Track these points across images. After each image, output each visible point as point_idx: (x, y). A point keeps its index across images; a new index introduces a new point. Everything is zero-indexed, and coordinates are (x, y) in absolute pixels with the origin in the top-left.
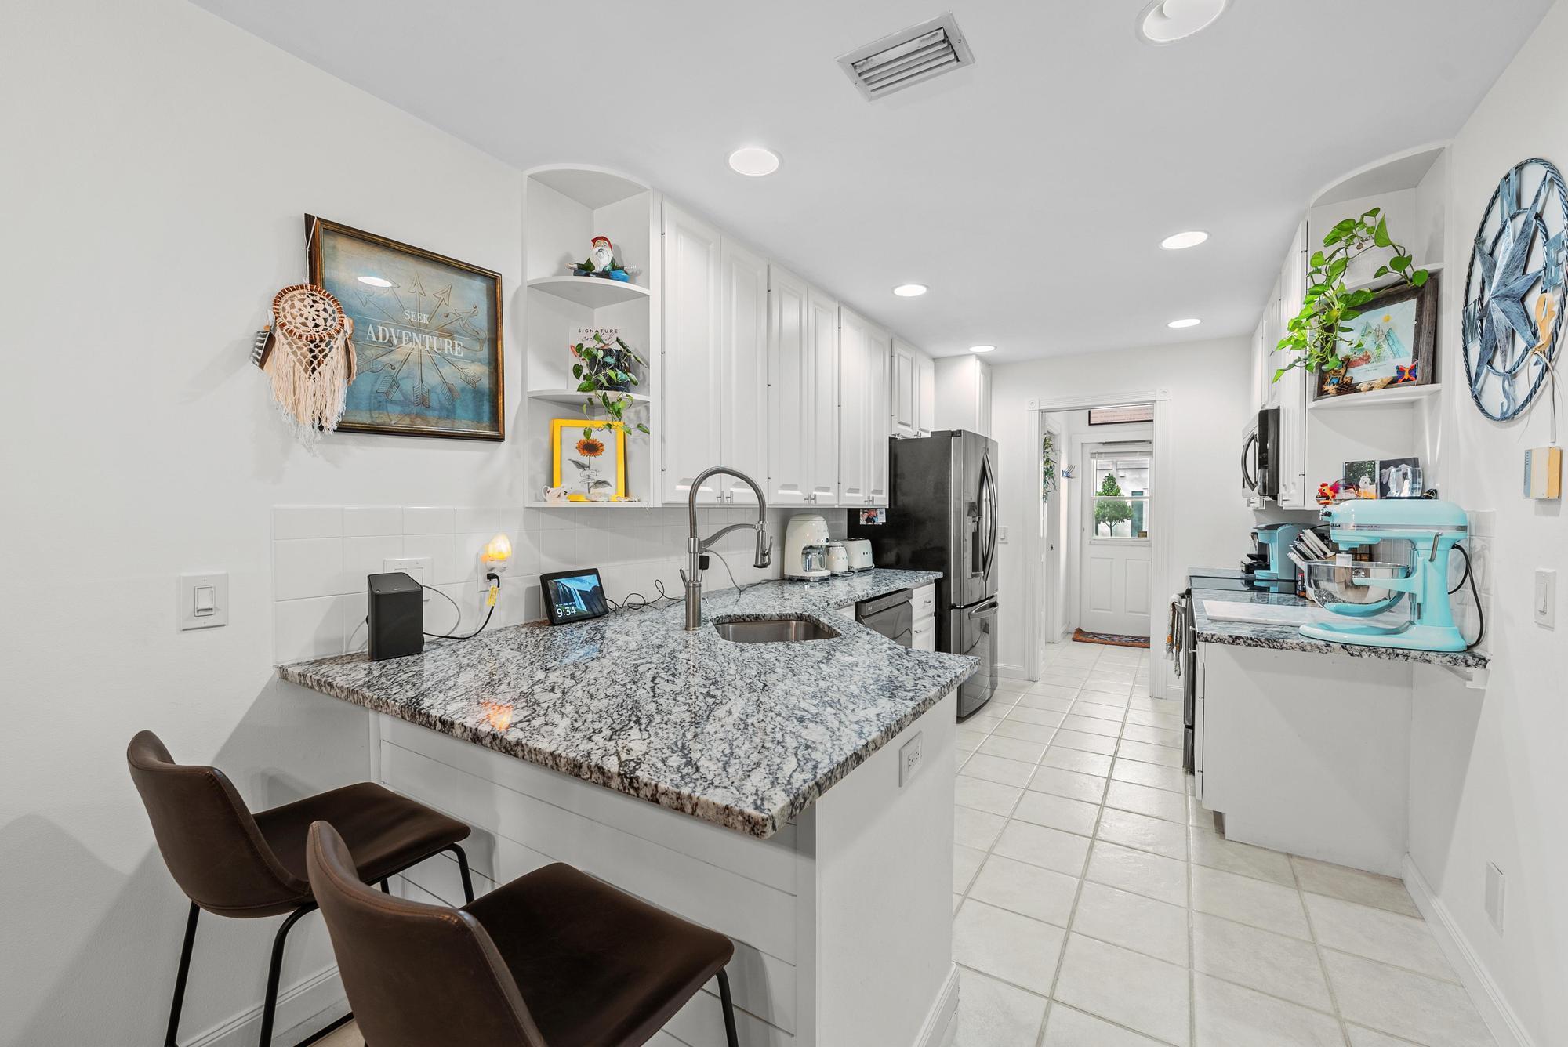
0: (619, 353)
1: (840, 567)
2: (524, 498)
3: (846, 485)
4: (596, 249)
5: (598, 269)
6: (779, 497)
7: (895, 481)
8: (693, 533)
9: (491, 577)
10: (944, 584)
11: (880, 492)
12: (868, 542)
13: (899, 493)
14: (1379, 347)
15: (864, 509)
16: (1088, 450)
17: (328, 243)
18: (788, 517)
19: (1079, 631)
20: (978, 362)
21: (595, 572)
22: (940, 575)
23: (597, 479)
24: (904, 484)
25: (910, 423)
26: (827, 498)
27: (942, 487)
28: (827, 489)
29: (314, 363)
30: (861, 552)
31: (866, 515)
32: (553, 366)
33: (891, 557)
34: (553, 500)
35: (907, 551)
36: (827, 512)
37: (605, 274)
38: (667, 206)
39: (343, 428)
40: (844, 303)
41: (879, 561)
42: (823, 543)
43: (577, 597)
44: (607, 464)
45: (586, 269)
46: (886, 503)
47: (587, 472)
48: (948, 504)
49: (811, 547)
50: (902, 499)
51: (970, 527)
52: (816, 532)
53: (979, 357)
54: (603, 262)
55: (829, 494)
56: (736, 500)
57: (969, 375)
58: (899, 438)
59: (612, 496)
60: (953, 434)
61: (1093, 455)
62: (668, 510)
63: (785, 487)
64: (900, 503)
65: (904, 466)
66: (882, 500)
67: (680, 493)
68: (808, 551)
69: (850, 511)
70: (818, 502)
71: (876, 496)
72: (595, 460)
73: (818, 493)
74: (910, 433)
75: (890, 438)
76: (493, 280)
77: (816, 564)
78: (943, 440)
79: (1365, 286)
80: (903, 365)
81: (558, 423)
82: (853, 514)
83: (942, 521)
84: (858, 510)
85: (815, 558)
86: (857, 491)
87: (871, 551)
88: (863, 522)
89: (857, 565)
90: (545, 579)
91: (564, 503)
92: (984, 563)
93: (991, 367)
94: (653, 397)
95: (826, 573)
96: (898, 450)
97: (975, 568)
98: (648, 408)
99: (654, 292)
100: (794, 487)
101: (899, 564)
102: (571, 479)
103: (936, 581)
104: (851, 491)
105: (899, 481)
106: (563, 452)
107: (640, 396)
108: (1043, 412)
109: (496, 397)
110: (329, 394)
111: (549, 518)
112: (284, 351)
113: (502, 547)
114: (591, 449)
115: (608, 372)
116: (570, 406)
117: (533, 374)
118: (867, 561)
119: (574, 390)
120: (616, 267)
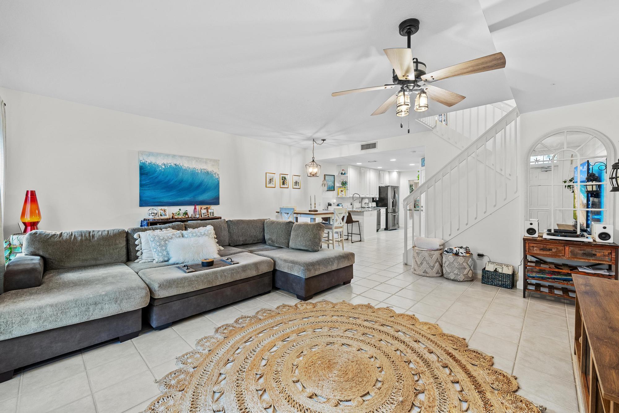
0: (345, 182)
1: (370, 206)
2: (336, 196)
3: (371, 194)
6: (362, 196)
8: (353, 199)
9: (334, 203)
11: (377, 195)
17: (326, 176)
18: (362, 199)
21: (342, 204)
22: (387, 208)
25: (383, 183)
27: (387, 194)
29: (325, 186)
30: (374, 204)
33: (379, 205)
34: (339, 196)
35: (382, 204)
36: (368, 198)
37: (344, 174)
38: (350, 166)
39: (327, 191)
40: (371, 169)
41: (377, 206)
42: (368, 202)
43: (340, 206)
44: (343, 193)
45: (342, 174)
46: (378, 197)
48: (388, 197)
51: (392, 200)
52: (366, 201)
53: (396, 171)
54: (343, 173)
55: (369, 196)
56: (356, 197)
57: (395, 175)
59: (344, 196)
60: (389, 186)
62: (350, 197)
63: (362, 195)
64: (380, 196)
65: (382, 190)
67: (352, 196)
68: (365, 203)
72: (342, 192)
73: (366, 195)
74: (383, 185)
75: (380, 187)
76: (334, 176)
78: (387, 187)
80: (382, 174)
81: (339, 189)
82: (373, 198)
83: (387, 199)
85: (367, 204)
86: (373, 195)
87: (376, 204)
88: (375, 200)
89: (373, 206)
90: (338, 204)
91: (340, 197)
92: (395, 206)
93: (399, 173)
95: (368, 207)
97: (393, 207)
99: (348, 175)
100: (363, 195)
102: (340, 194)
103: (386, 209)
105: (380, 193)
106: (340, 192)
107: (347, 186)
108: (409, 181)
109: (334, 187)
110: (326, 188)
111: (338, 198)
112: (323, 185)
113: (335, 201)
114: (342, 191)
115: (344, 184)
116: (340, 187)
117: (337, 184)
118: (375, 206)
119: (341, 185)
120: (345, 173)
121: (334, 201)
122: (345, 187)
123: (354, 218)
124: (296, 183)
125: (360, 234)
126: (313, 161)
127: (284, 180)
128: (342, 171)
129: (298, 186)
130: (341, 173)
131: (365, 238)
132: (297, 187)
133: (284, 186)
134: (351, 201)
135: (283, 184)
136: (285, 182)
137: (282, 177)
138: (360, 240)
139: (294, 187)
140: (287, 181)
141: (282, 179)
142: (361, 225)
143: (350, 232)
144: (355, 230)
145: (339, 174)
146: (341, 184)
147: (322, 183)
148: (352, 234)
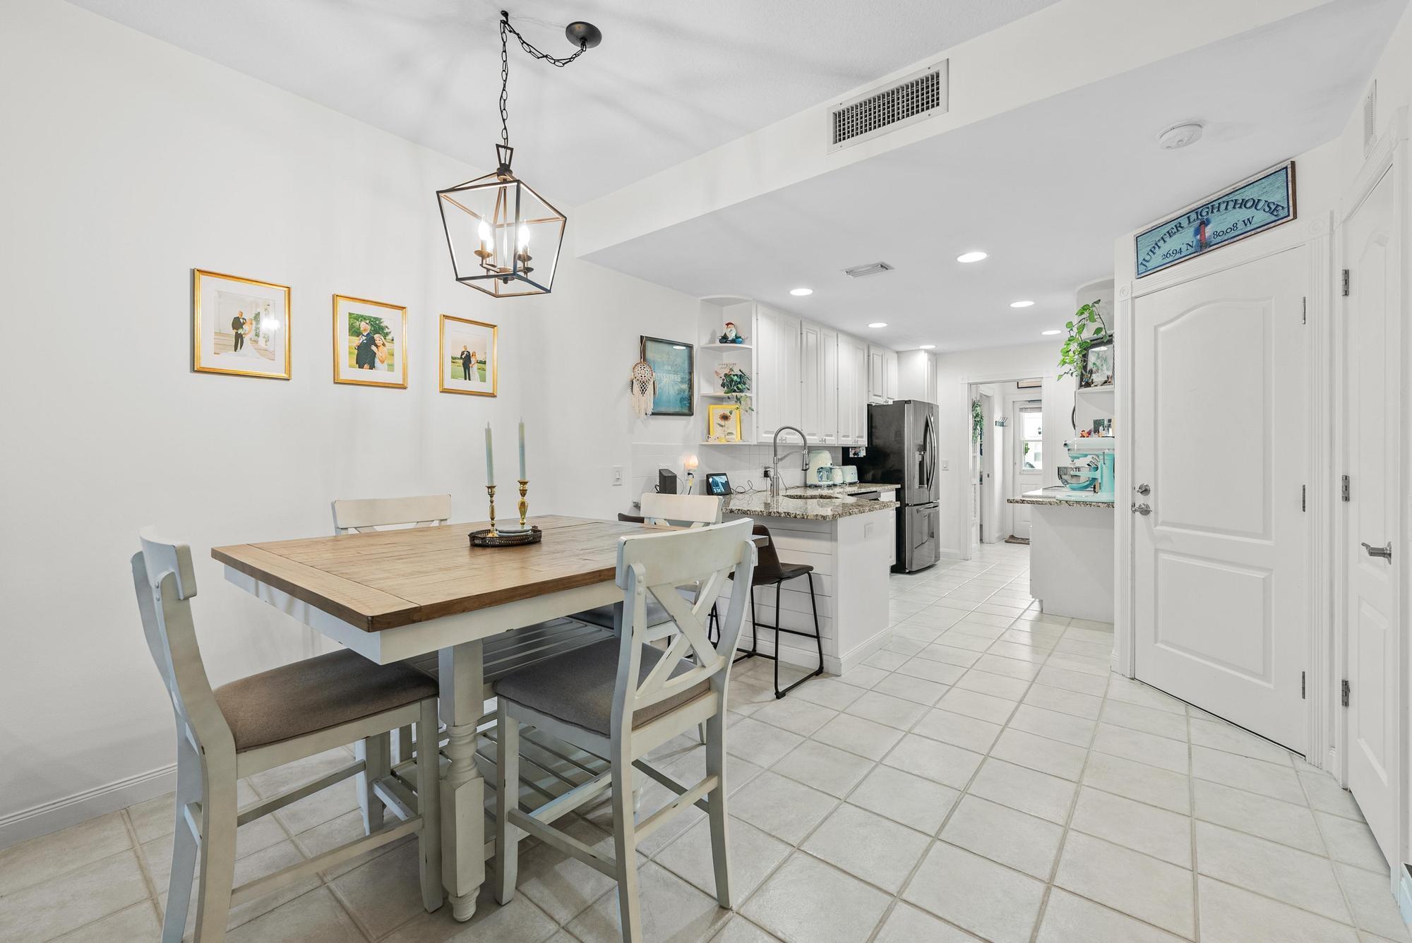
0: (741, 375)
1: (838, 480)
2: (700, 440)
3: (842, 433)
4: (729, 329)
5: (730, 339)
6: (812, 440)
7: (871, 431)
8: (775, 455)
9: (689, 474)
10: (902, 492)
11: (862, 437)
12: (855, 467)
13: (874, 438)
14: (1102, 365)
15: (852, 447)
16: (1018, 406)
17: (649, 345)
18: (811, 449)
19: (1012, 537)
20: (926, 354)
21: (725, 474)
22: (899, 486)
23: (728, 431)
24: (877, 432)
25: (881, 395)
26: (831, 441)
27: (900, 434)
28: (831, 436)
29: (643, 391)
30: (851, 473)
31: (853, 452)
32: (710, 382)
33: (869, 476)
34: (711, 442)
35: (879, 473)
36: (830, 449)
37: (733, 341)
38: (759, 307)
39: (653, 414)
40: (840, 331)
41: (862, 478)
42: (829, 465)
43: (720, 484)
44: (732, 424)
45: (724, 339)
46: (866, 444)
47: (724, 428)
48: (904, 444)
49: (822, 468)
50: (876, 442)
51: (918, 458)
52: (825, 459)
53: (926, 351)
54: (732, 336)
55: (833, 438)
56: (788, 442)
57: (921, 362)
58: (873, 404)
59: (736, 440)
60: (906, 402)
61: (1021, 409)
63: (814, 434)
64: (874, 444)
65: (877, 421)
66: (864, 442)
67: (769, 438)
68: (820, 470)
69: (843, 448)
70: (827, 442)
71: (859, 439)
72: (728, 423)
73: (826, 438)
74: (881, 401)
75: (868, 405)
76: (690, 347)
77: (824, 478)
78: (900, 406)
79: (1088, 339)
80: (877, 360)
81: (712, 406)
82: (845, 450)
83: (900, 454)
84: (849, 448)
85: (824, 474)
86: (848, 436)
87: (856, 472)
88: (851, 455)
89: (848, 480)
90: (708, 476)
91: (717, 443)
92: (928, 480)
93: (935, 356)
94: (753, 394)
95: (831, 483)
96: (872, 412)
97: (921, 482)
98: (751, 399)
99: (754, 347)
100: (817, 435)
101: (874, 481)
102: (717, 432)
103: (896, 489)
104: (844, 436)
105: (874, 430)
106: (716, 420)
107: (748, 395)
108: (970, 384)
109: (690, 398)
110: (648, 402)
111: (709, 449)
112: (636, 387)
113: (693, 461)
114: (725, 418)
115: (735, 384)
116: (719, 400)
117: (705, 387)
118: (854, 478)
119: (721, 392)
120: (737, 337)
121: (688, 463)
122: (738, 399)
123: (789, 551)
124: (467, 360)
125: (818, 637)
126: (504, 169)
127: (371, 341)
128: (725, 330)
129: (483, 379)
130: (719, 335)
131: (844, 656)
132: (474, 384)
133: (365, 374)
134: (768, 460)
135: (365, 357)
136: (380, 353)
137: (354, 318)
138: (816, 667)
139: (446, 386)
140: (396, 347)
141: (355, 332)
142: (825, 584)
143: (767, 616)
144: (795, 611)
145: (712, 341)
146: (723, 385)
147: (627, 375)
148: (777, 629)
